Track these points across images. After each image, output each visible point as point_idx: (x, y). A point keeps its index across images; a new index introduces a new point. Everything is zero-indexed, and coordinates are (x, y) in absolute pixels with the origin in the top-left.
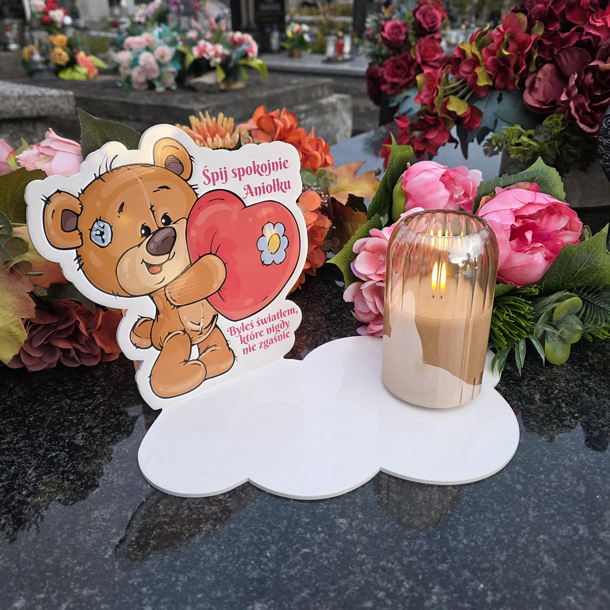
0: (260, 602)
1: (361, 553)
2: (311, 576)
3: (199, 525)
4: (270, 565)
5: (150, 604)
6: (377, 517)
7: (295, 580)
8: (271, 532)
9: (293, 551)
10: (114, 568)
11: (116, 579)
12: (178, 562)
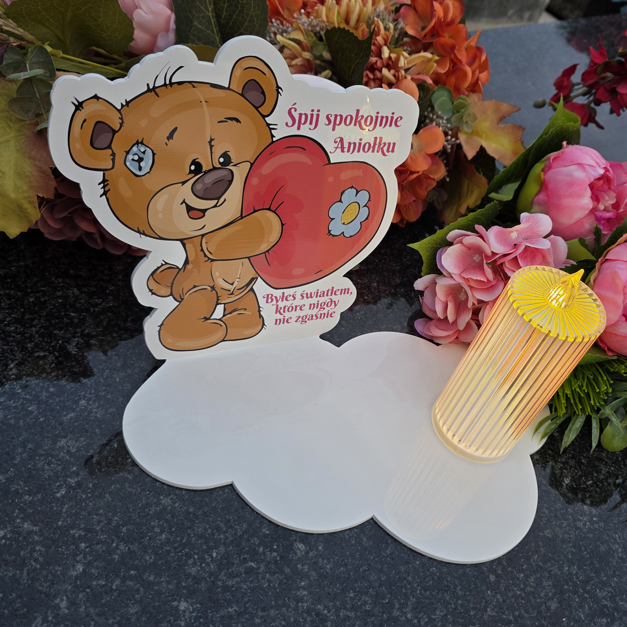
0: (187, 601)
1: (304, 588)
2: (246, 594)
3: (159, 495)
4: (212, 567)
5: (83, 563)
6: (336, 555)
7: (229, 591)
8: (226, 532)
9: (240, 559)
10: (62, 511)
11: (60, 523)
12: (125, 528)
